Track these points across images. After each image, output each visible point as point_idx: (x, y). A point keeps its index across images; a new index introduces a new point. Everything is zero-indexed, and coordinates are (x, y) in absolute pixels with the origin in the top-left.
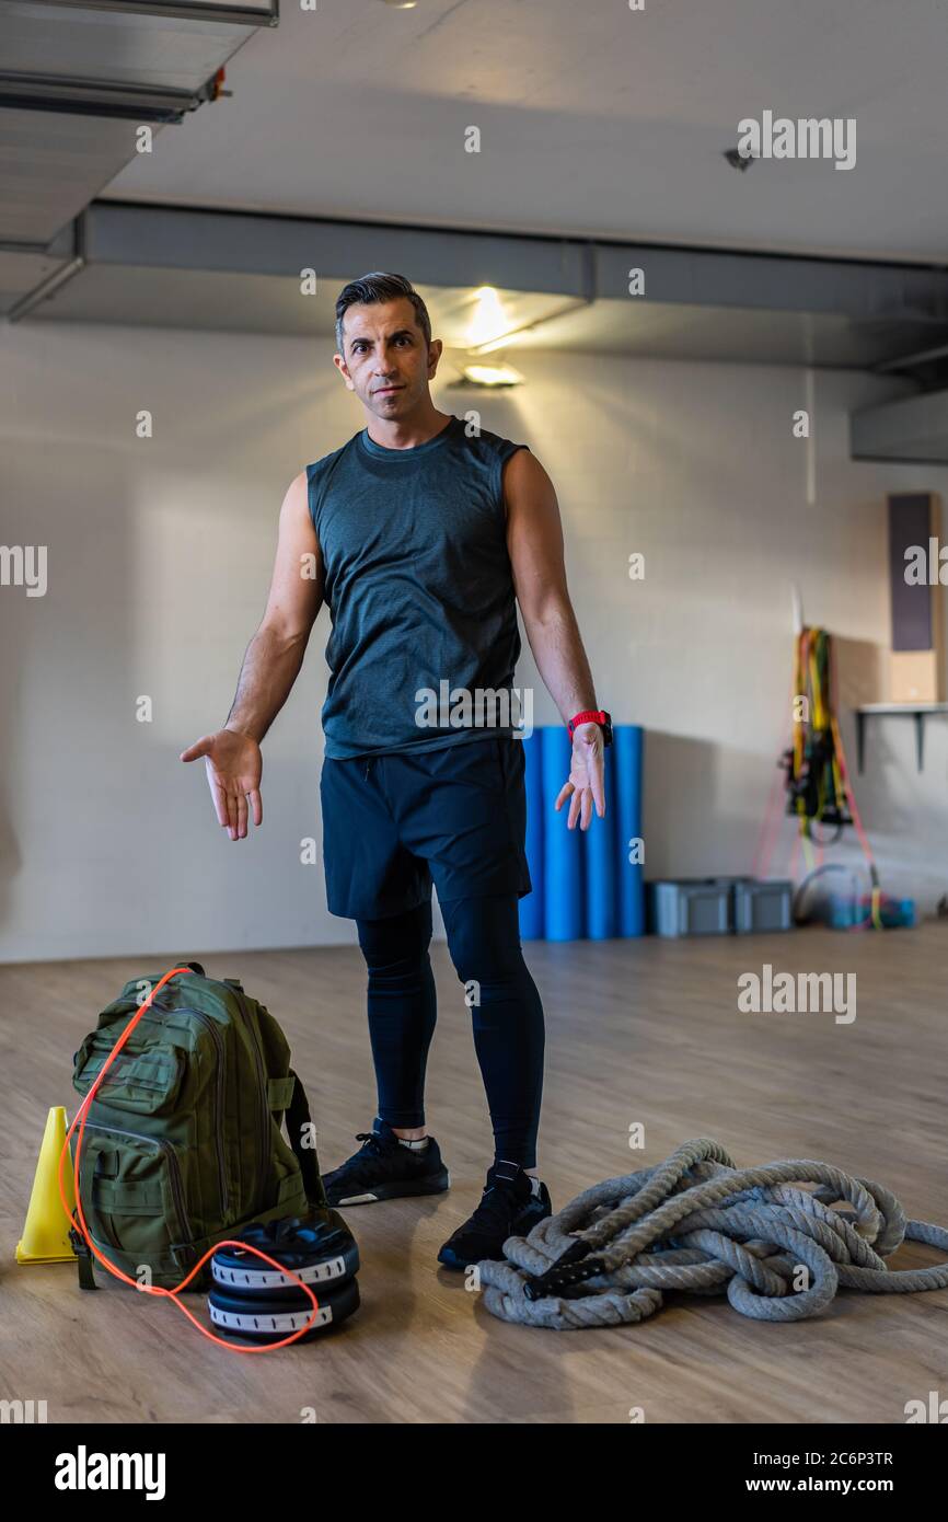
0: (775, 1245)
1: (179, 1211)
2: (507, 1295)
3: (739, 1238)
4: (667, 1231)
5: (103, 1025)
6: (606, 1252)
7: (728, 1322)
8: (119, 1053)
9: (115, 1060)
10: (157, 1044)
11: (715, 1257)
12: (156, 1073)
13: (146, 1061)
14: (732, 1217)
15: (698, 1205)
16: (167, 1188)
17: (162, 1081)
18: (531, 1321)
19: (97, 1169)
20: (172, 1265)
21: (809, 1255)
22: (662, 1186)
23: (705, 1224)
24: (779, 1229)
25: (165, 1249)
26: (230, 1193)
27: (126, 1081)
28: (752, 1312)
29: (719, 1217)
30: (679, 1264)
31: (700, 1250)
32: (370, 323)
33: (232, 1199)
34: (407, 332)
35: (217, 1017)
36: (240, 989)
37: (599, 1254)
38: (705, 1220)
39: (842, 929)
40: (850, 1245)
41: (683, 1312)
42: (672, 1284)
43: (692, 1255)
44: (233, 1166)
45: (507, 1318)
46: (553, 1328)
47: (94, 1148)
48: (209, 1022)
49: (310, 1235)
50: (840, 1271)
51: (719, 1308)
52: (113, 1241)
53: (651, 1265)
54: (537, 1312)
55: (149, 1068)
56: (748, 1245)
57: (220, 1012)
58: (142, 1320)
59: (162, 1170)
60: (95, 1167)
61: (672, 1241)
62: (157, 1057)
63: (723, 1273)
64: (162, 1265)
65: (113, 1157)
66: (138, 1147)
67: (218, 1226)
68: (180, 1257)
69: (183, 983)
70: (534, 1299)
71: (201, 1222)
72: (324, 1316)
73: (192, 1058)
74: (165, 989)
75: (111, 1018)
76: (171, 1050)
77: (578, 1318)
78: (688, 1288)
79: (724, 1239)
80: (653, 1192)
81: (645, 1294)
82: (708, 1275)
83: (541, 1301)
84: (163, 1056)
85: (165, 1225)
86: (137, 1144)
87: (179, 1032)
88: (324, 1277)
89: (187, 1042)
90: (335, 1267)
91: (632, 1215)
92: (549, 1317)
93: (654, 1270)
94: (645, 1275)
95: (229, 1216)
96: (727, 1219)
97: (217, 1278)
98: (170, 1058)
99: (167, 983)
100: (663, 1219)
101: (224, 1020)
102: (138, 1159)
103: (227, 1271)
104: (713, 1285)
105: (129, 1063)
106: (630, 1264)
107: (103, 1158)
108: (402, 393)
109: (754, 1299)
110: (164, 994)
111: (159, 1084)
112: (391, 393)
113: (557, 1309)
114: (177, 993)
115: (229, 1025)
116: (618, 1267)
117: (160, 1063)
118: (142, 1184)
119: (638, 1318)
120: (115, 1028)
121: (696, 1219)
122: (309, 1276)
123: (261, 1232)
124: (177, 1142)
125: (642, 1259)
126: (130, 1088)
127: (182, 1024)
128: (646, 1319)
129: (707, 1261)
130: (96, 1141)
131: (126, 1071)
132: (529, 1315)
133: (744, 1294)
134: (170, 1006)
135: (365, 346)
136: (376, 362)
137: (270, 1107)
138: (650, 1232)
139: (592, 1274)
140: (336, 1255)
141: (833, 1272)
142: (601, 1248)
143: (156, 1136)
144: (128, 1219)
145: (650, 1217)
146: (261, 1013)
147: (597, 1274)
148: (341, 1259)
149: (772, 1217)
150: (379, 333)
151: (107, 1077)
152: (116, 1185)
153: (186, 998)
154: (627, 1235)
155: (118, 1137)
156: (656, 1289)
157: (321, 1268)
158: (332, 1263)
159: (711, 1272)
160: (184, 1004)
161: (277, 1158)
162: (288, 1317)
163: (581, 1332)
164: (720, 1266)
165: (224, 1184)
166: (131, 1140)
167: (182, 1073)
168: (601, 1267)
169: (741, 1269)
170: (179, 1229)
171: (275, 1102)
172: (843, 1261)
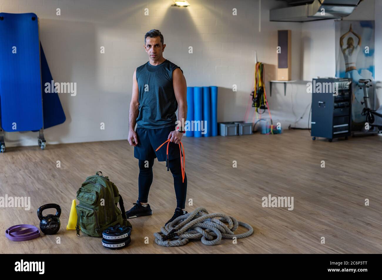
0: (211, 230)
1: (97, 223)
2: (159, 240)
3: (204, 229)
4: (190, 227)
5: (82, 186)
6: (178, 232)
7: (200, 245)
10: (93, 191)
11: (199, 233)
12: (92, 197)
13: (90, 194)
14: (203, 225)
15: (196, 222)
16: (95, 219)
17: (94, 199)
18: (163, 245)
20: (96, 233)
21: (217, 232)
22: (191, 218)
23: (198, 226)
24: (212, 227)
25: (94, 230)
26: (107, 219)
27: (87, 198)
28: (205, 244)
29: (201, 225)
30: (192, 234)
32: (151, 42)
34: (158, 44)
35: (104, 186)
36: (109, 180)
37: (176, 232)
39: (264, 134)
40: (226, 230)
41: (193, 243)
42: (190, 238)
43: (195, 232)
44: (108, 214)
45: (158, 244)
46: (167, 247)
47: (80, 210)
48: (102, 187)
49: (121, 229)
50: (222, 235)
51: (199, 242)
52: (85, 228)
54: (164, 244)
56: (206, 230)
58: (90, 244)
59: (93, 215)
60: (81, 214)
61: (192, 229)
62: (93, 193)
63: (201, 236)
64: (94, 233)
66: (89, 211)
67: (105, 225)
68: (97, 231)
69: (98, 178)
70: (163, 241)
71: (101, 224)
72: (123, 244)
73: (99, 194)
75: (84, 185)
76: (95, 192)
77: (171, 245)
78: (193, 239)
79: (201, 229)
80: (189, 219)
81: (185, 240)
82: (197, 236)
83: (164, 242)
85: (94, 225)
88: (123, 237)
89: (98, 190)
90: (126, 235)
91: (184, 224)
92: (166, 244)
93: (187, 235)
94: (185, 236)
95: (107, 223)
97: (103, 237)
98: (95, 194)
100: (189, 225)
101: (105, 187)
102: (89, 213)
103: (105, 236)
104: (199, 238)
105: (88, 195)
106: (183, 234)
107: (82, 212)
108: (156, 56)
109: (205, 241)
110: (94, 180)
111: (93, 199)
112: (154, 56)
113: (167, 243)
114: (97, 180)
116: (180, 234)
117: (93, 195)
118: (90, 218)
120: (85, 187)
121: (196, 225)
122: (120, 237)
123: (112, 228)
124: (96, 210)
125: (185, 233)
126: (87, 200)
127: (98, 187)
128: (184, 245)
133: (204, 240)
134: (96, 182)
135: (150, 46)
136: (151, 50)
137: (114, 203)
138: (187, 228)
139: (175, 236)
140: (126, 233)
142: (177, 230)
143: (92, 209)
144: (87, 224)
145: (187, 225)
146: (113, 184)
147: (176, 236)
148: (127, 234)
149: (211, 225)
150: (153, 44)
153: (99, 181)
154: (182, 228)
155: (85, 209)
156: (187, 239)
157: (123, 236)
158: (125, 235)
160: (98, 183)
161: (116, 212)
162: (116, 245)
163: (172, 247)
164: (200, 234)
165: (106, 217)
166: (88, 209)
167: (97, 197)
168: (177, 234)
169: (204, 235)
170: (97, 226)
171: (116, 201)
172: (224, 233)
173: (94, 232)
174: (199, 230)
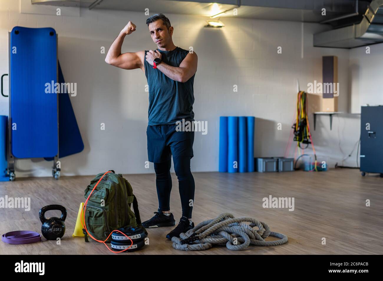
1: (107, 224)
2: (177, 244)
3: (230, 233)
4: (214, 231)
5: (91, 184)
6: (200, 235)
7: (225, 250)
8: (94, 190)
9: (93, 191)
10: (103, 188)
11: (224, 237)
12: (102, 194)
13: (100, 191)
15: (222, 226)
16: (104, 220)
19: (89, 215)
20: (105, 237)
21: (245, 237)
22: (215, 222)
23: (223, 230)
24: (239, 231)
25: (104, 232)
26: (118, 221)
28: (230, 248)
29: (226, 229)
30: (216, 238)
31: (221, 235)
33: (119, 223)
35: (116, 182)
36: (122, 176)
37: (198, 235)
38: (223, 229)
39: (307, 171)
40: (255, 235)
41: (216, 248)
42: (214, 242)
43: (220, 236)
44: (119, 215)
45: (176, 249)
46: (186, 251)
47: (88, 211)
48: (114, 183)
49: (133, 229)
50: (251, 241)
51: (224, 248)
52: (92, 231)
53: (210, 238)
55: (101, 193)
56: (232, 235)
57: (116, 181)
58: (97, 248)
59: (103, 215)
60: (88, 215)
61: (216, 233)
62: (102, 190)
63: (226, 240)
64: (103, 237)
65: (92, 212)
66: (98, 210)
68: (106, 234)
69: (109, 174)
70: (182, 244)
71: (112, 227)
72: (135, 246)
73: (110, 191)
74: (105, 176)
75: (93, 182)
76: (105, 189)
77: (191, 248)
78: (218, 244)
79: (226, 233)
80: (213, 223)
81: (208, 244)
82: (222, 240)
84: (103, 190)
85: (103, 228)
86: (97, 210)
87: (107, 185)
88: (135, 238)
89: (109, 187)
91: (207, 228)
92: (185, 248)
93: (210, 239)
94: (208, 240)
95: (118, 226)
96: (228, 229)
97: (112, 238)
98: (105, 191)
99: (106, 174)
100: (213, 228)
101: (117, 183)
102: (98, 213)
103: (114, 236)
104: (223, 243)
105: (96, 192)
106: (205, 238)
107: (90, 212)
109: (231, 245)
110: (105, 177)
111: (102, 197)
112: (159, 42)
113: (187, 246)
114: (108, 177)
115: (118, 184)
116: (202, 238)
118: (98, 218)
119: (205, 249)
120: (94, 184)
121: (221, 229)
122: (132, 238)
124: (106, 209)
125: (208, 237)
126: (96, 197)
127: (108, 183)
129: (222, 237)
130: (89, 209)
131: (96, 194)
132: (181, 248)
133: (229, 245)
134: (106, 180)
135: (153, 32)
137: (127, 202)
138: (210, 231)
139: (196, 240)
140: (138, 233)
141: (249, 240)
143: (102, 208)
144: (95, 226)
145: (210, 228)
146: (126, 182)
148: (140, 234)
149: (238, 228)
150: (154, 29)
151: (92, 195)
152: (93, 219)
153: (110, 178)
154: (205, 232)
155: (94, 208)
156: (210, 243)
157: (135, 236)
158: (138, 235)
159: (223, 240)
160: (109, 179)
161: (129, 214)
163: (192, 252)
164: (225, 239)
165: (117, 219)
166: (96, 209)
167: (107, 194)
168: (198, 238)
169: (230, 239)
170: (106, 228)
171: (129, 201)
172: (253, 239)
173: (103, 235)
174: (224, 234)
